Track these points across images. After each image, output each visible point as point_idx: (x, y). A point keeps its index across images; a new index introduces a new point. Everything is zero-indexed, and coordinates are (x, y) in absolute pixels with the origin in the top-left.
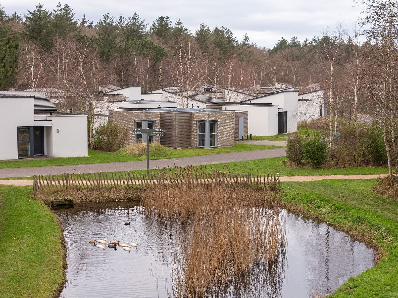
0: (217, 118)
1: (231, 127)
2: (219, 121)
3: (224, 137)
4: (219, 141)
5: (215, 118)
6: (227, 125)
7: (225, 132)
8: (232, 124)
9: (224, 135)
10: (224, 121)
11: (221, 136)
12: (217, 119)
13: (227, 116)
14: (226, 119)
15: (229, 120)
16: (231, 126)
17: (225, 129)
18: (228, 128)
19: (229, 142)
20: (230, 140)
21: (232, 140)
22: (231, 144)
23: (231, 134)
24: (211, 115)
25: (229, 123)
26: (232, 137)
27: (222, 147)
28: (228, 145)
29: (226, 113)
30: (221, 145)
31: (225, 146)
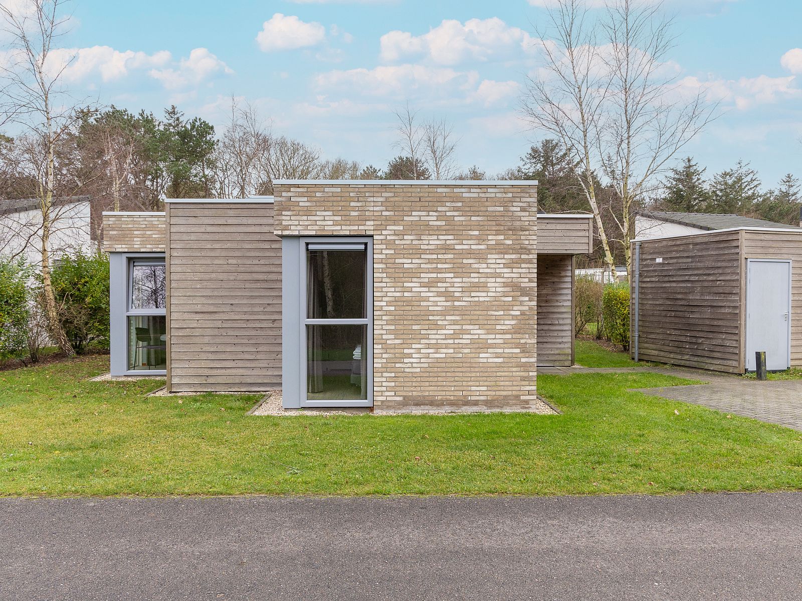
0: (363, 220)
1: (505, 285)
2: (389, 244)
3: (437, 347)
4: (385, 369)
5: (348, 220)
6: (460, 270)
7: (444, 313)
8: (506, 266)
9: (435, 337)
10: (434, 241)
11: (408, 337)
12: (368, 227)
13: (456, 209)
14: (451, 228)
15: (480, 239)
16: (497, 275)
17: (448, 295)
18: (474, 288)
19: (486, 383)
20: (494, 369)
21: (514, 369)
22: (504, 393)
23: (498, 327)
24: (308, 201)
25: (481, 257)
26: (518, 351)
27: (414, 407)
28: (476, 403)
29: (455, 190)
30: (404, 397)
31: (443, 405)
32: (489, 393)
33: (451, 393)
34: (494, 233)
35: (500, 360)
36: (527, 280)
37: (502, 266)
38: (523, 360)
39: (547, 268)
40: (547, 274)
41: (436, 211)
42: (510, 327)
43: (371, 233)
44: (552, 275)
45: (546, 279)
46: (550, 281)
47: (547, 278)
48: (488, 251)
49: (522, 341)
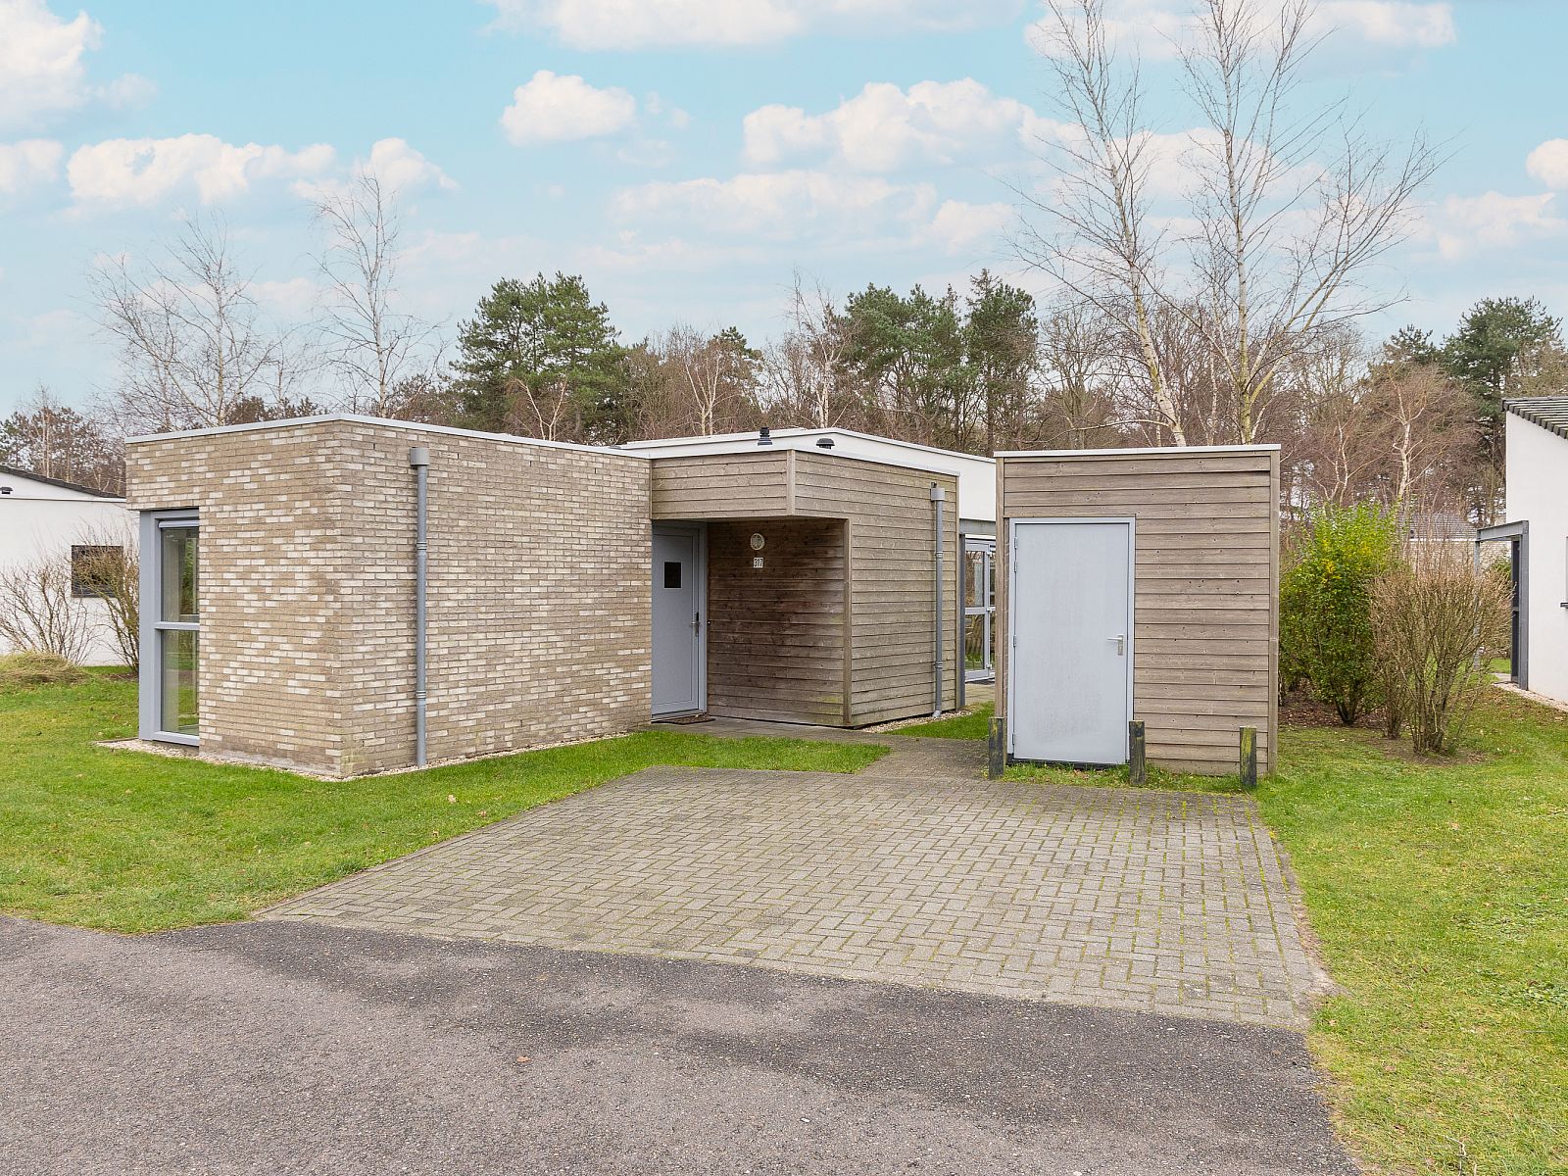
0: (191, 485)
1: (311, 576)
2: (211, 518)
3: (251, 667)
5: (182, 488)
6: (272, 555)
7: (257, 618)
8: (312, 547)
9: (249, 652)
10: (248, 513)
11: (227, 650)
12: (192, 497)
13: (267, 464)
14: (263, 492)
15: (289, 508)
16: (304, 562)
17: (260, 591)
18: (283, 582)
19: (294, 726)
20: (300, 705)
21: (320, 707)
22: (310, 743)
23: (305, 641)
24: (150, 464)
25: (286, 532)
26: (323, 678)
27: (231, 753)
28: (284, 754)
29: (267, 436)
30: (224, 736)
31: (255, 752)
32: (297, 741)
33: (263, 737)
34: (300, 497)
35: (306, 691)
36: (331, 569)
37: (307, 547)
38: (329, 693)
39: (806, 543)
40: (806, 553)
41: (250, 469)
42: (315, 641)
43: (196, 504)
44: (813, 555)
45: (805, 564)
46: (811, 566)
47: (806, 561)
48: (296, 525)
49: (328, 664)
